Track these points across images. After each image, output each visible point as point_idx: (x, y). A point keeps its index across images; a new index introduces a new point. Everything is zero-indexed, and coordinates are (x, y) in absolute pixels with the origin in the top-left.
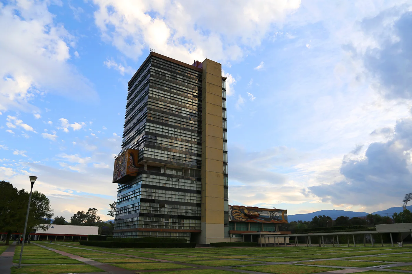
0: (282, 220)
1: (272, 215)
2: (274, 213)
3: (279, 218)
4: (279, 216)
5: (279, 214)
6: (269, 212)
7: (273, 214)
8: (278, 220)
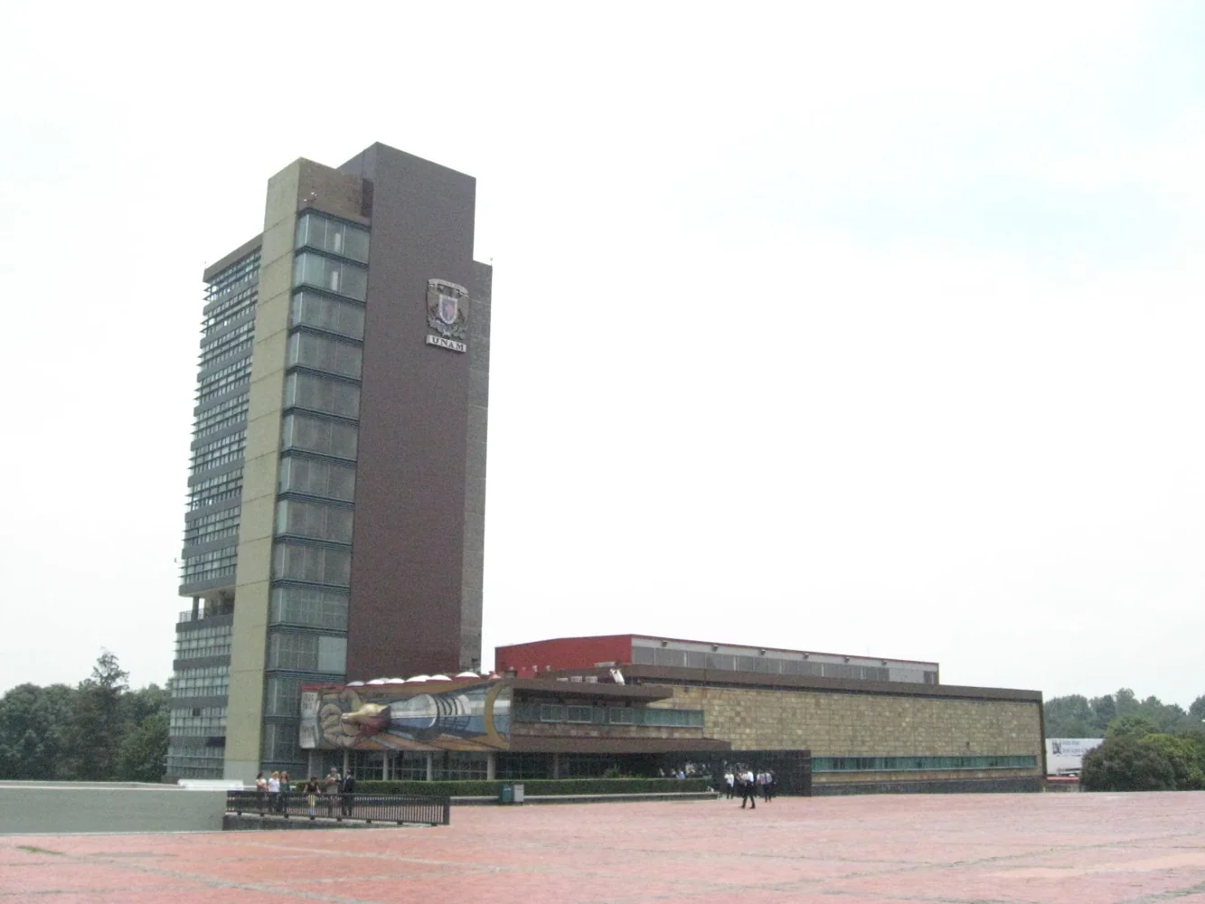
0: (485, 734)
1: (442, 714)
2: (450, 701)
3: (471, 728)
4: (469, 717)
5: (474, 704)
6: (432, 701)
7: (448, 708)
8: (467, 735)
